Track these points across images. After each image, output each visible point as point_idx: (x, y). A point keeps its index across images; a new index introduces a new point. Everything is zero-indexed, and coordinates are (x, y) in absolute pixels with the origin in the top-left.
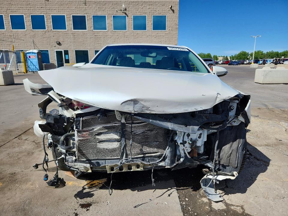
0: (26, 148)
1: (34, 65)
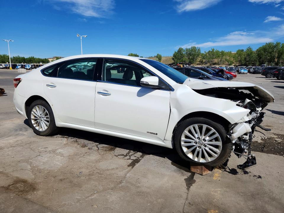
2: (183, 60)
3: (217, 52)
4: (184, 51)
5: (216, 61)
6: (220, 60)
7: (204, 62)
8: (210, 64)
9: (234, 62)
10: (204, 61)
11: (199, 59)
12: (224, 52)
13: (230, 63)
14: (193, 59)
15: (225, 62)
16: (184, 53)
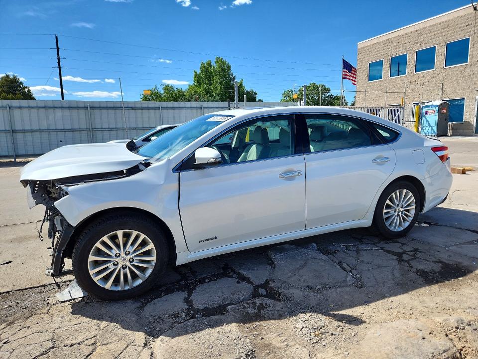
1: (430, 125)
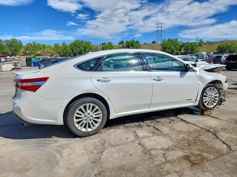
0: (226, 134)
2: (4, 51)
3: (39, 45)
4: (4, 42)
5: (39, 52)
6: (42, 51)
7: (28, 54)
8: (35, 55)
9: (55, 53)
10: (27, 52)
11: (22, 51)
12: (44, 45)
13: (51, 54)
14: (16, 50)
15: (48, 54)
16: (4, 44)
